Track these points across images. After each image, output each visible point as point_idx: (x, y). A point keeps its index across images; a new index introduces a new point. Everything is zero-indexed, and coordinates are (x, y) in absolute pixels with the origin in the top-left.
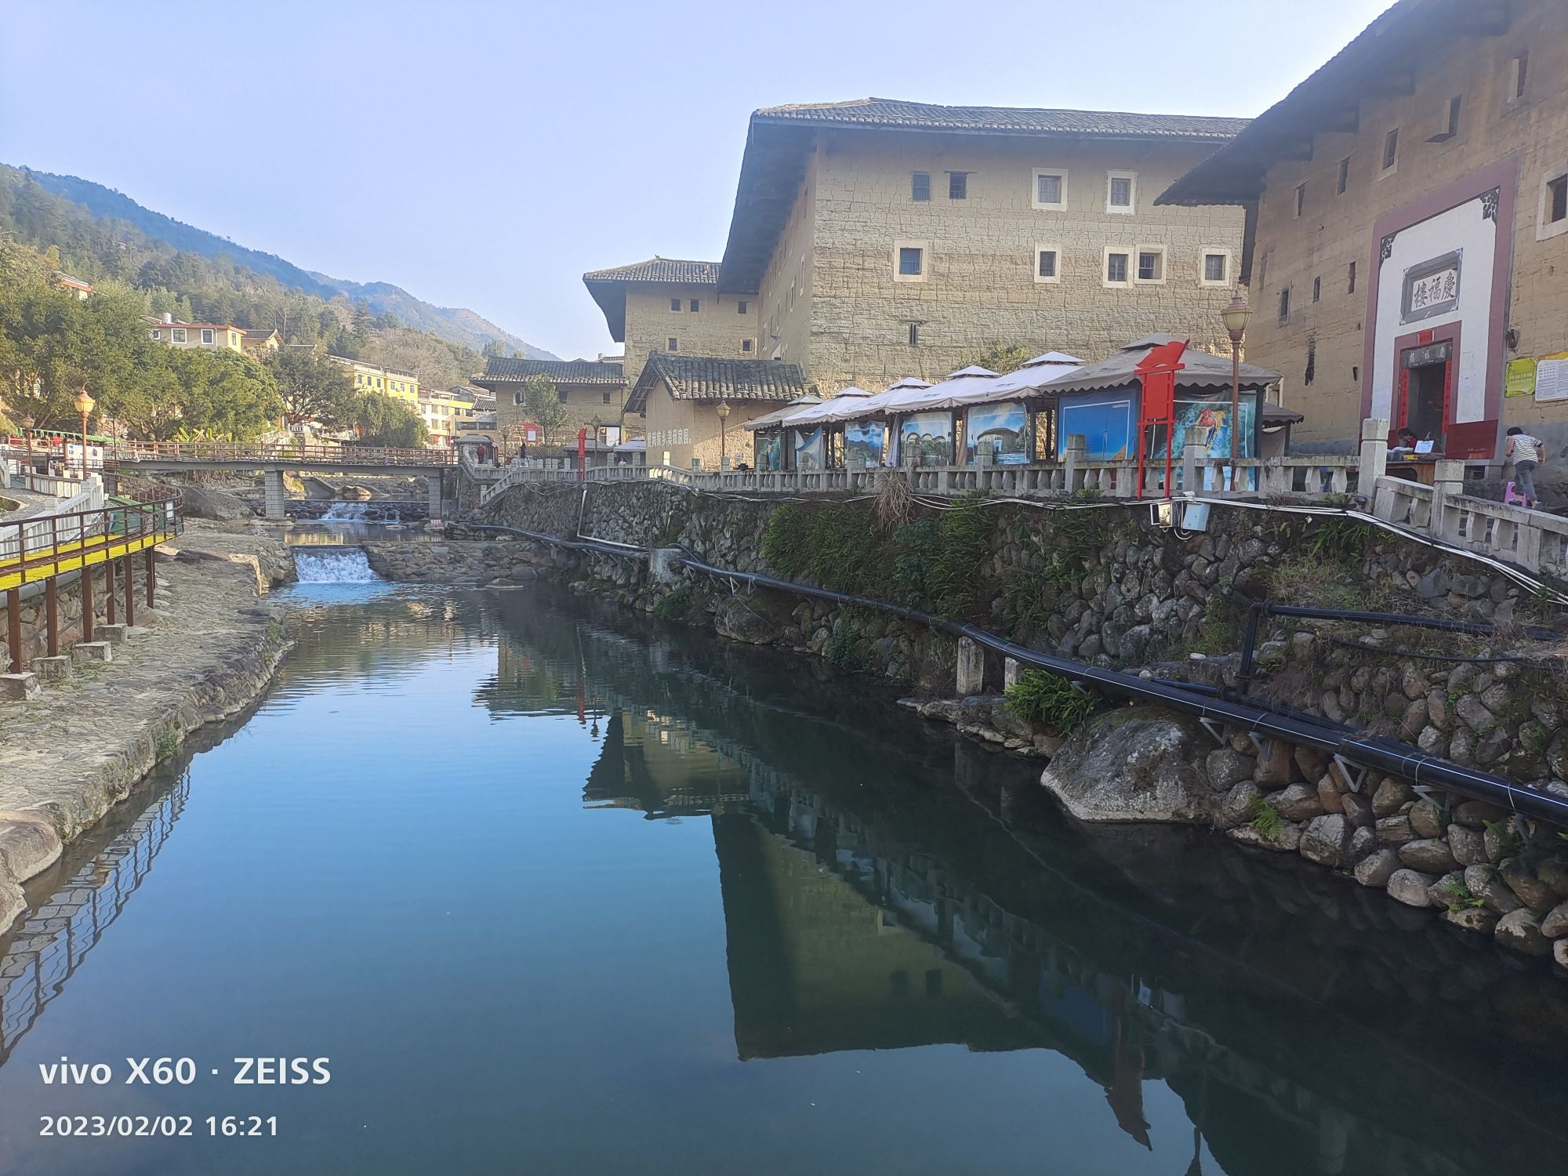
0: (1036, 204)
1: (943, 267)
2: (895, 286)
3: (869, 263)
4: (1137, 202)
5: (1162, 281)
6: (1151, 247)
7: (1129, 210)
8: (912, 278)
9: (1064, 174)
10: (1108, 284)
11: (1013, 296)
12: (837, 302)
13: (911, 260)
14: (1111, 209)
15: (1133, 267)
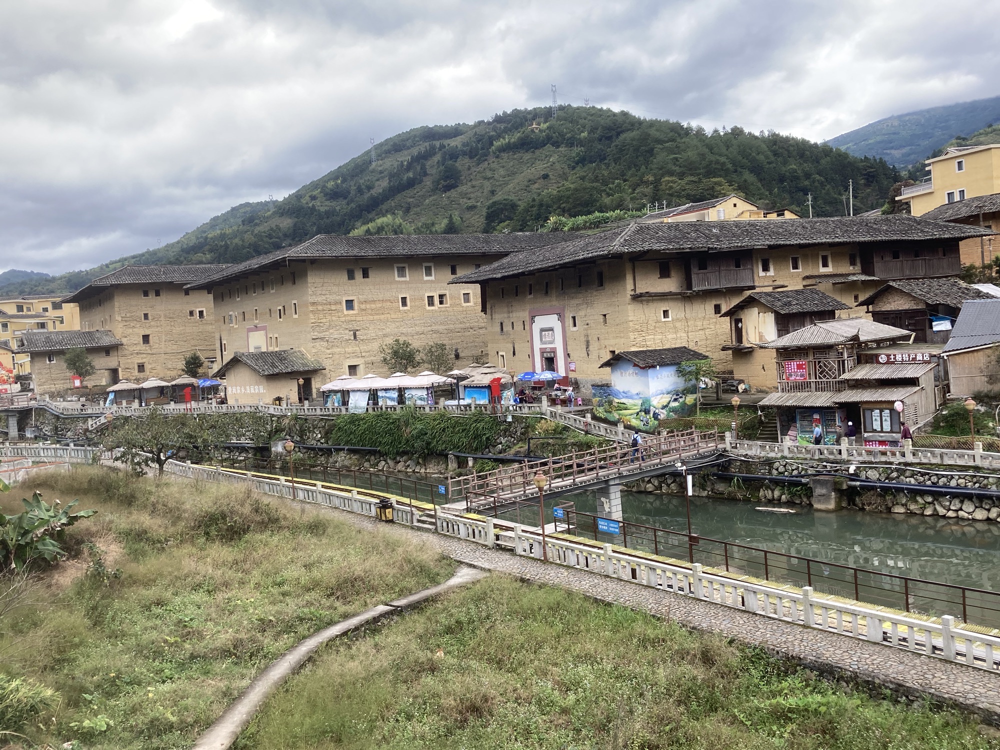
0: (397, 279)
1: (363, 306)
2: (345, 316)
3: (333, 307)
4: (435, 275)
5: (448, 305)
6: (442, 292)
7: (432, 278)
8: (351, 312)
9: (406, 265)
10: (429, 308)
11: (393, 316)
12: (321, 325)
13: (350, 304)
14: (426, 278)
15: (436, 300)
